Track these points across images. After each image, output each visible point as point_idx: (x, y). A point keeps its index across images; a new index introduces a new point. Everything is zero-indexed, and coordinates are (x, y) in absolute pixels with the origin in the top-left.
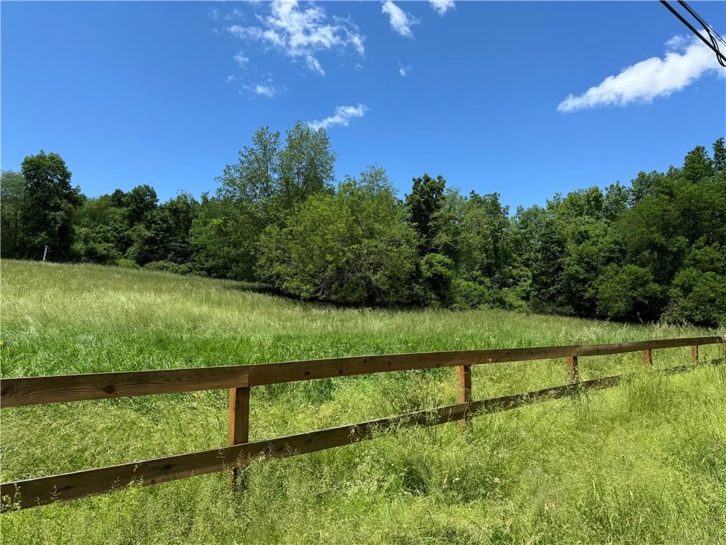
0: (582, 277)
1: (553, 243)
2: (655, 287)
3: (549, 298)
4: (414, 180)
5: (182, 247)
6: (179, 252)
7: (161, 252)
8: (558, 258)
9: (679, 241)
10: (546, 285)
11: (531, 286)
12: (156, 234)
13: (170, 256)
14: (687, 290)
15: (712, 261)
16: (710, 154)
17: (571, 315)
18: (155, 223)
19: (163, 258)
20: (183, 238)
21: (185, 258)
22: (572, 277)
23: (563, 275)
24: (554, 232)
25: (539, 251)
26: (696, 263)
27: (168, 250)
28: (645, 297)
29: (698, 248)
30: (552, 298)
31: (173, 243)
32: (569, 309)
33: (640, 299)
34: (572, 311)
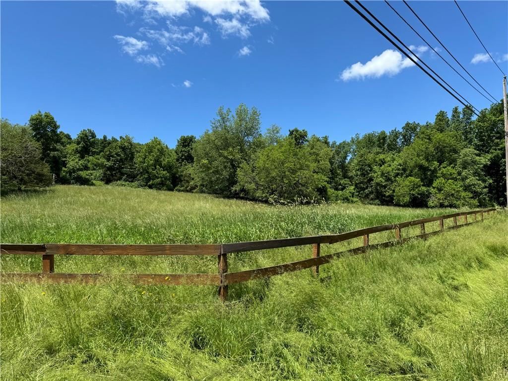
0: (384, 184)
1: (366, 165)
2: (424, 189)
3: (365, 196)
4: (290, 131)
5: (131, 172)
6: (129, 175)
7: (118, 175)
8: (369, 174)
9: (434, 164)
10: (364, 189)
11: (354, 189)
12: (114, 164)
13: (124, 177)
14: (440, 190)
15: (451, 174)
16: (449, 116)
17: (379, 205)
18: (112, 156)
19: (120, 179)
20: (130, 165)
21: (134, 179)
22: (378, 184)
23: (373, 183)
24: (366, 159)
25: (358, 170)
26: (444, 175)
27: (123, 174)
28: (418, 194)
29: (444, 168)
30: (367, 196)
31: (125, 169)
32: (377, 201)
33: (416, 195)
34: (379, 203)
